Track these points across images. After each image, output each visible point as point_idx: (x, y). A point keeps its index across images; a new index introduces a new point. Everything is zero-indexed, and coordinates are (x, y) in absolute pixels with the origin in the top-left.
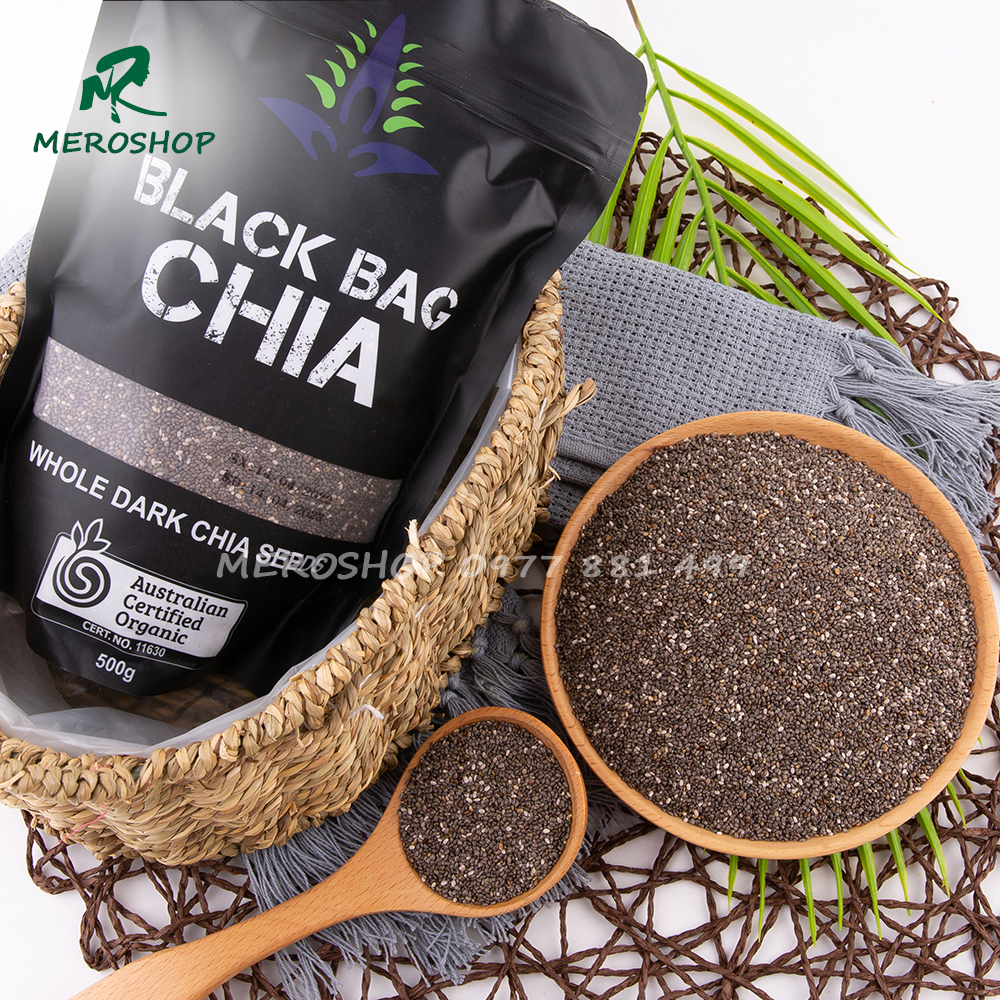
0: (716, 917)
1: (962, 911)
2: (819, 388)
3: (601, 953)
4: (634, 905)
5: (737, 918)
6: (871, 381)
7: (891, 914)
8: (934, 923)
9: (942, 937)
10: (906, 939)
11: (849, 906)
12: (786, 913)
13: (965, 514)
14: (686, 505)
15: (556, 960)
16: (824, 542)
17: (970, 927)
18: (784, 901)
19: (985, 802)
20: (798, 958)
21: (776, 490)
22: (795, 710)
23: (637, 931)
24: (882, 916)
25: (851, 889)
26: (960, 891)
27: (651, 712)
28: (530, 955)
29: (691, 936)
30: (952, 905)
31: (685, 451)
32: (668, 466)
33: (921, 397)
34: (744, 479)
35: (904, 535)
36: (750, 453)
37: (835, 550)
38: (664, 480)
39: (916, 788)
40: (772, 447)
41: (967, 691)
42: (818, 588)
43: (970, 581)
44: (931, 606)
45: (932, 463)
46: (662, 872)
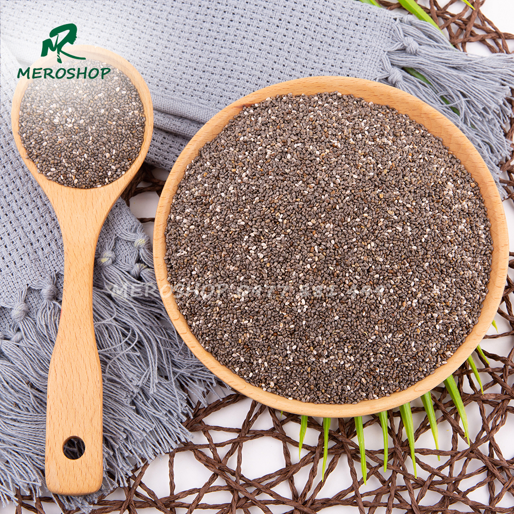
0: (290, 464)
1: (480, 456)
2: (375, 60)
3: (201, 492)
4: (226, 455)
5: (306, 464)
6: (416, 54)
7: (424, 459)
8: (458, 466)
9: (464, 475)
10: (436, 478)
11: (393, 454)
12: (344, 461)
13: (487, 155)
14: (266, 147)
15: (166, 498)
16: (372, 174)
17: (486, 468)
18: (343, 450)
19: (499, 374)
20: (353, 494)
21: (336, 135)
22: (347, 303)
23: (229, 475)
24: (417, 461)
25: (394, 440)
26: (478, 440)
27: (235, 307)
28: (145, 494)
29: (270, 478)
30: (472, 452)
31: (266, 107)
32: (253, 119)
33: (455, 66)
34: (311, 127)
35: (436, 169)
36: (317, 108)
37: (380, 180)
38: (249, 130)
39: (443, 362)
40: (334, 103)
41: (484, 288)
42: (366, 209)
43: (487, 204)
44: (456, 223)
45: (462, 116)
46: (249, 430)
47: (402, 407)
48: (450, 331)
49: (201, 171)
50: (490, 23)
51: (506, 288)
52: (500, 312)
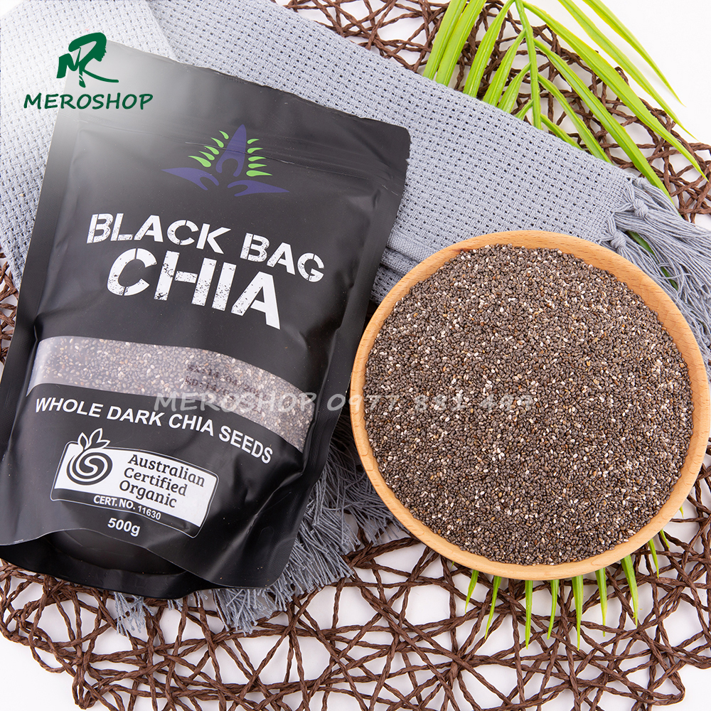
0: (455, 616)
1: (646, 639)
2: (600, 221)
3: (362, 629)
4: (393, 597)
5: (470, 618)
6: (644, 219)
7: (589, 633)
8: (622, 645)
9: (627, 655)
10: (598, 653)
11: (558, 622)
12: (509, 620)
13: (700, 336)
14: (479, 297)
15: (327, 630)
16: (582, 340)
17: (649, 651)
18: (509, 611)
19: (678, 559)
20: (513, 655)
21: (551, 295)
23: (392, 617)
24: (582, 633)
25: (561, 609)
26: (647, 622)
28: (308, 622)
29: (433, 627)
30: (638, 633)
31: (484, 255)
32: (469, 265)
33: (681, 237)
34: (527, 283)
35: (647, 344)
36: (535, 263)
37: (590, 347)
38: (464, 276)
39: (625, 540)
40: (553, 261)
41: (677, 471)
42: (572, 373)
43: (694, 387)
44: (659, 402)
45: (681, 292)
46: (418, 576)
47: (575, 578)
48: (636, 509)
49: (411, 311)
51: (700, 473)
52: (689, 498)
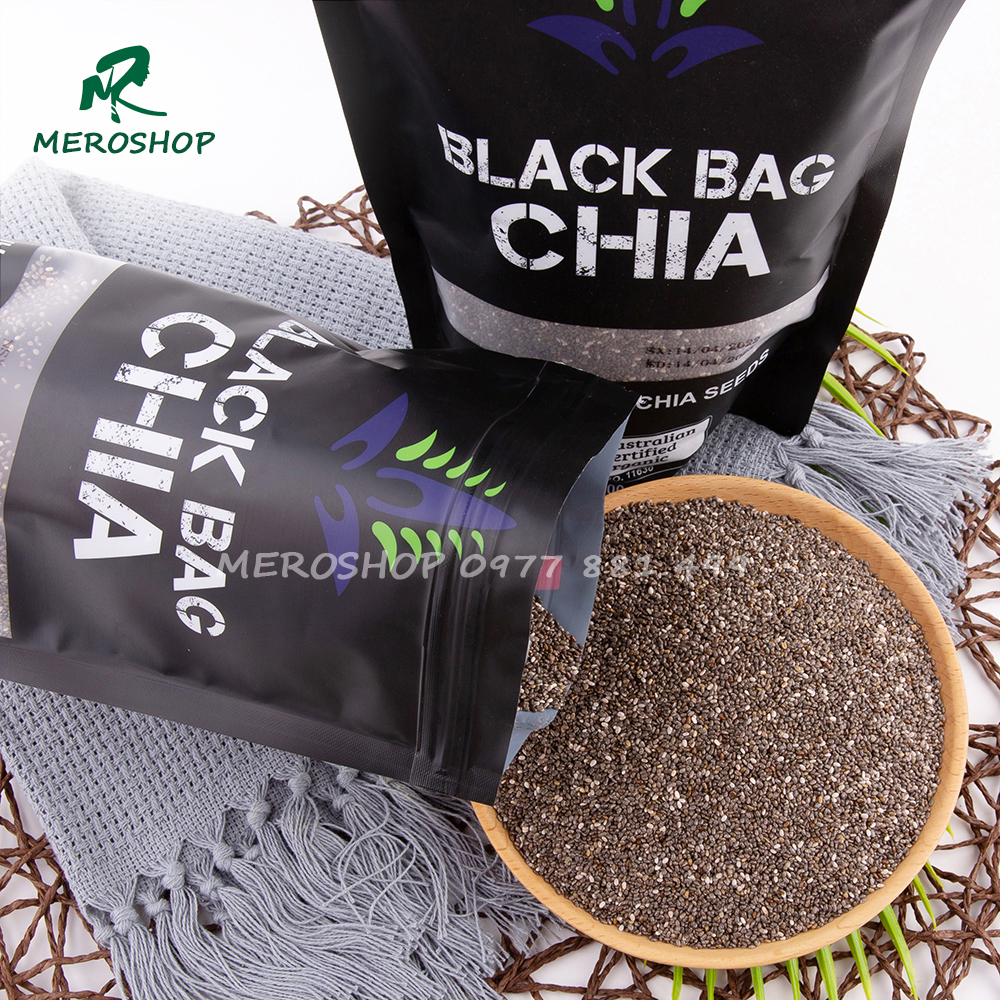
16: (770, 614)
19: (959, 902)
22: (739, 797)
25: (808, 999)
26: (931, 999)
27: (582, 804)
35: (861, 606)
37: (782, 622)
39: (879, 885)
41: (933, 776)
42: (763, 663)
44: (891, 683)
45: (894, 529)
46: (598, 990)
47: (819, 951)
48: (887, 838)
50: (930, 397)
51: (966, 776)
52: (958, 812)
